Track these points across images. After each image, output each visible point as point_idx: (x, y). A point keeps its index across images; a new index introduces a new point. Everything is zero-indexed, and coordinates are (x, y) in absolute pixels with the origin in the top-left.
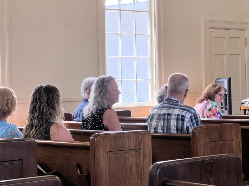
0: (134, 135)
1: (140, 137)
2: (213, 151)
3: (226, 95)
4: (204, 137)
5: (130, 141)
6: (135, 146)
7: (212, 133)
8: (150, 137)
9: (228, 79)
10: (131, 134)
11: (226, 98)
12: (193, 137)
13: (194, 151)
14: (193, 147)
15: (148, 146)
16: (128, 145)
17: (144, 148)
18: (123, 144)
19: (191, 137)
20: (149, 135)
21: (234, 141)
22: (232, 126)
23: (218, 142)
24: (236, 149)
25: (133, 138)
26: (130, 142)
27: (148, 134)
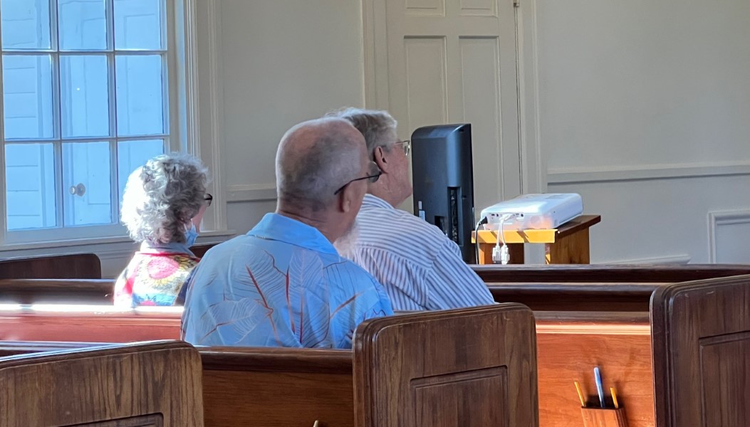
0: (135, 360)
1: (162, 368)
2: (434, 411)
3: (455, 189)
4: (400, 362)
5: (119, 384)
6: (140, 404)
7: (428, 344)
8: (198, 366)
9: (460, 130)
10: (126, 357)
11: (456, 200)
12: (358, 362)
13: (364, 415)
14: (359, 401)
15: (190, 402)
16: (114, 397)
17: (174, 413)
18: (92, 398)
19: (351, 361)
20: (192, 358)
21: (513, 373)
22: (502, 314)
23: (452, 378)
24: (517, 401)
25: (132, 373)
26: (121, 387)
27: (190, 356)
